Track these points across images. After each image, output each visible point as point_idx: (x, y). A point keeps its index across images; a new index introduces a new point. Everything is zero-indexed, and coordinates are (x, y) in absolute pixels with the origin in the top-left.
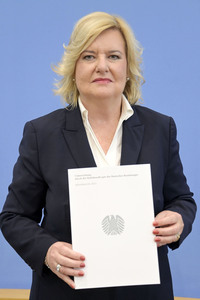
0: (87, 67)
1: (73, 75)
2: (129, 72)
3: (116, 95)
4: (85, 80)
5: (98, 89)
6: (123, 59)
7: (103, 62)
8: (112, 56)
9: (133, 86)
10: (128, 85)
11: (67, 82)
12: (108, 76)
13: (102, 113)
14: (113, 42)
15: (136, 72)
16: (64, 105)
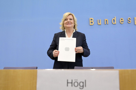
0: (66, 21)
1: (63, 24)
2: (74, 24)
3: (72, 27)
4: (65, 24)
5: (68, 26)
6: (73, 20)
7: (69, 20)
8: (71, 19)
9: (76, 26)
10: (74, 26)
11: (62, 26)
12: (70, 23)
13: (69, 31)
14: (71, 17)
15: (76, 23)
16: (62, 31)
